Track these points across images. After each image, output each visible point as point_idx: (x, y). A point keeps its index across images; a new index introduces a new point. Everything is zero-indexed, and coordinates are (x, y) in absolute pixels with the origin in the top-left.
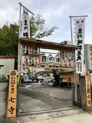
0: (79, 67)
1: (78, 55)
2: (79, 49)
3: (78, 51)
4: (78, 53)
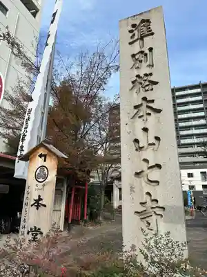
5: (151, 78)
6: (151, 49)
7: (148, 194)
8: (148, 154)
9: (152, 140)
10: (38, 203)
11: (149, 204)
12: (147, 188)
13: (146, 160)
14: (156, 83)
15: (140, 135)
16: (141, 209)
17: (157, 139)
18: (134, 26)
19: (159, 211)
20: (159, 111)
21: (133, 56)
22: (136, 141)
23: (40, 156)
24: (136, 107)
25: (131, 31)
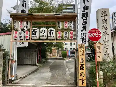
0: (83, 38)
1: (83, 24)
2: (85, 17)
3: (84, 20)
4: (83, 22)
5: (107, 27)
6: (107, 20)
7: (106, 51)
8: (106, 43)
9: (107, 41)
10: (99, 52)
11: (106, 52)
12: (106, 50)
13: (106, 45)
14: (108, 28)
15: (105, 39)
16: (105, 53)
17: (108, 40)
18: (102, 12)
19: (108, 54)
20: (108, 35)
21: (102, 20)
22: (104, 40)
23: (98, 44)
24: (103, 33)
25: (102, 13)
